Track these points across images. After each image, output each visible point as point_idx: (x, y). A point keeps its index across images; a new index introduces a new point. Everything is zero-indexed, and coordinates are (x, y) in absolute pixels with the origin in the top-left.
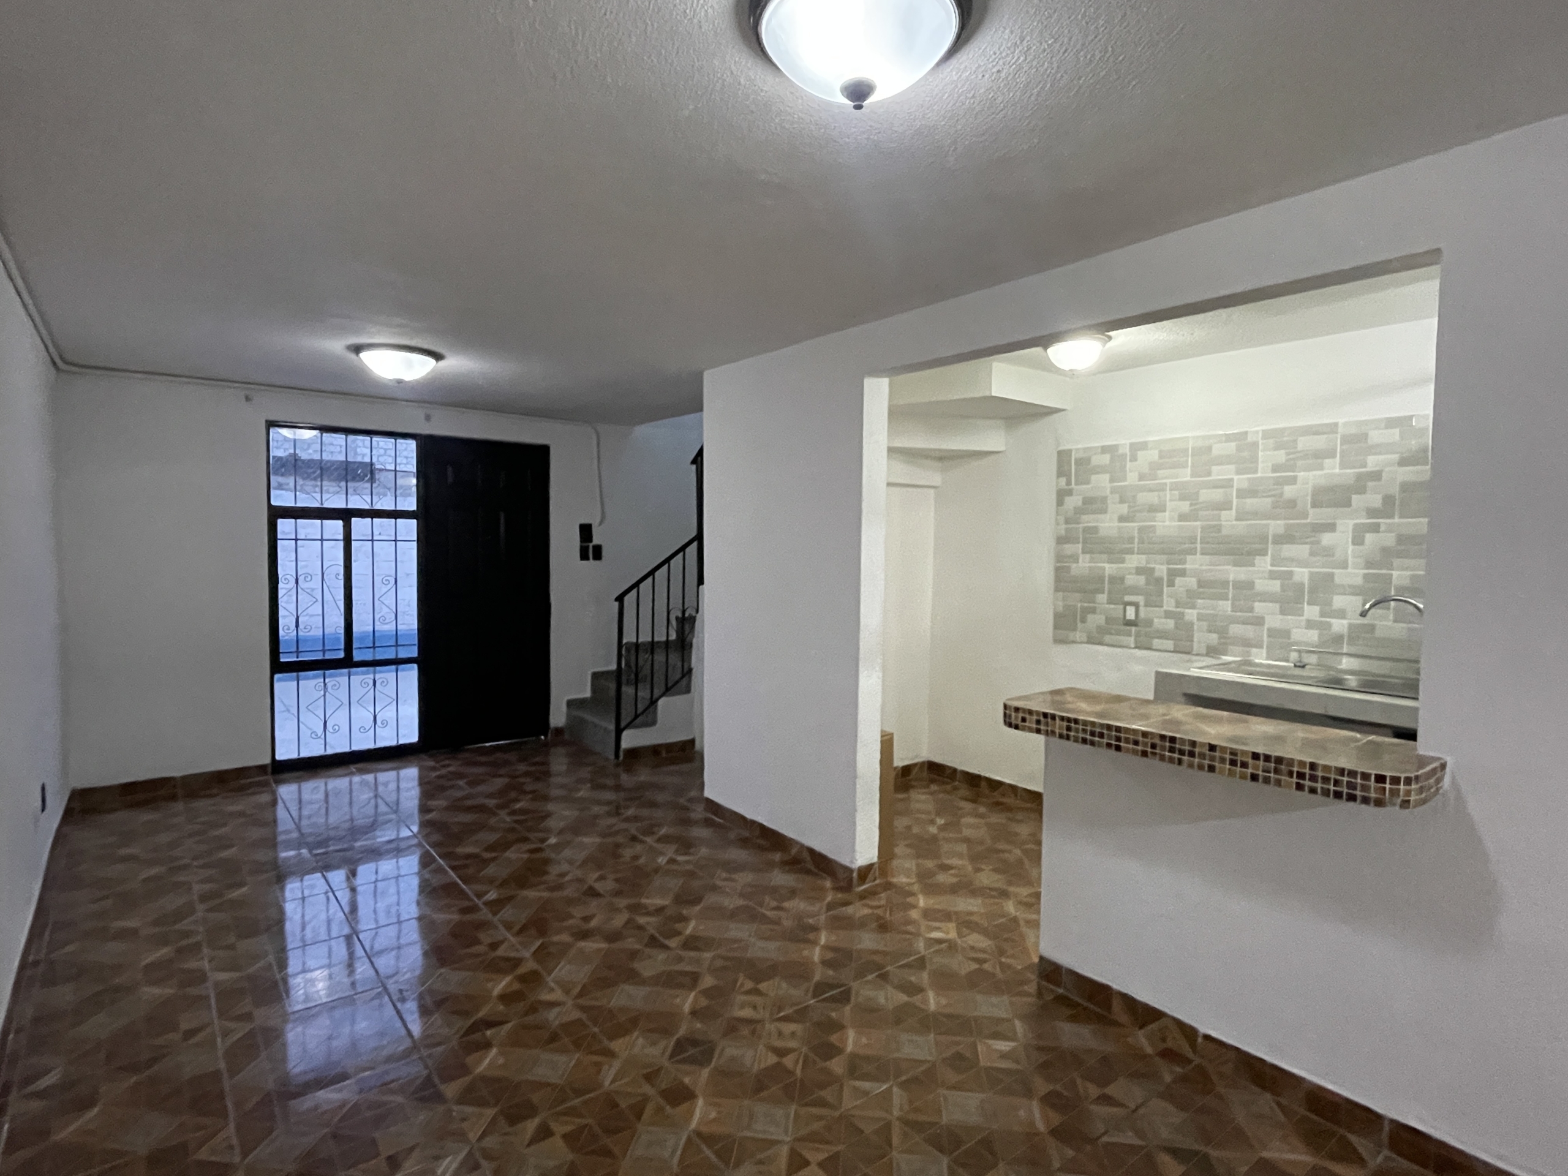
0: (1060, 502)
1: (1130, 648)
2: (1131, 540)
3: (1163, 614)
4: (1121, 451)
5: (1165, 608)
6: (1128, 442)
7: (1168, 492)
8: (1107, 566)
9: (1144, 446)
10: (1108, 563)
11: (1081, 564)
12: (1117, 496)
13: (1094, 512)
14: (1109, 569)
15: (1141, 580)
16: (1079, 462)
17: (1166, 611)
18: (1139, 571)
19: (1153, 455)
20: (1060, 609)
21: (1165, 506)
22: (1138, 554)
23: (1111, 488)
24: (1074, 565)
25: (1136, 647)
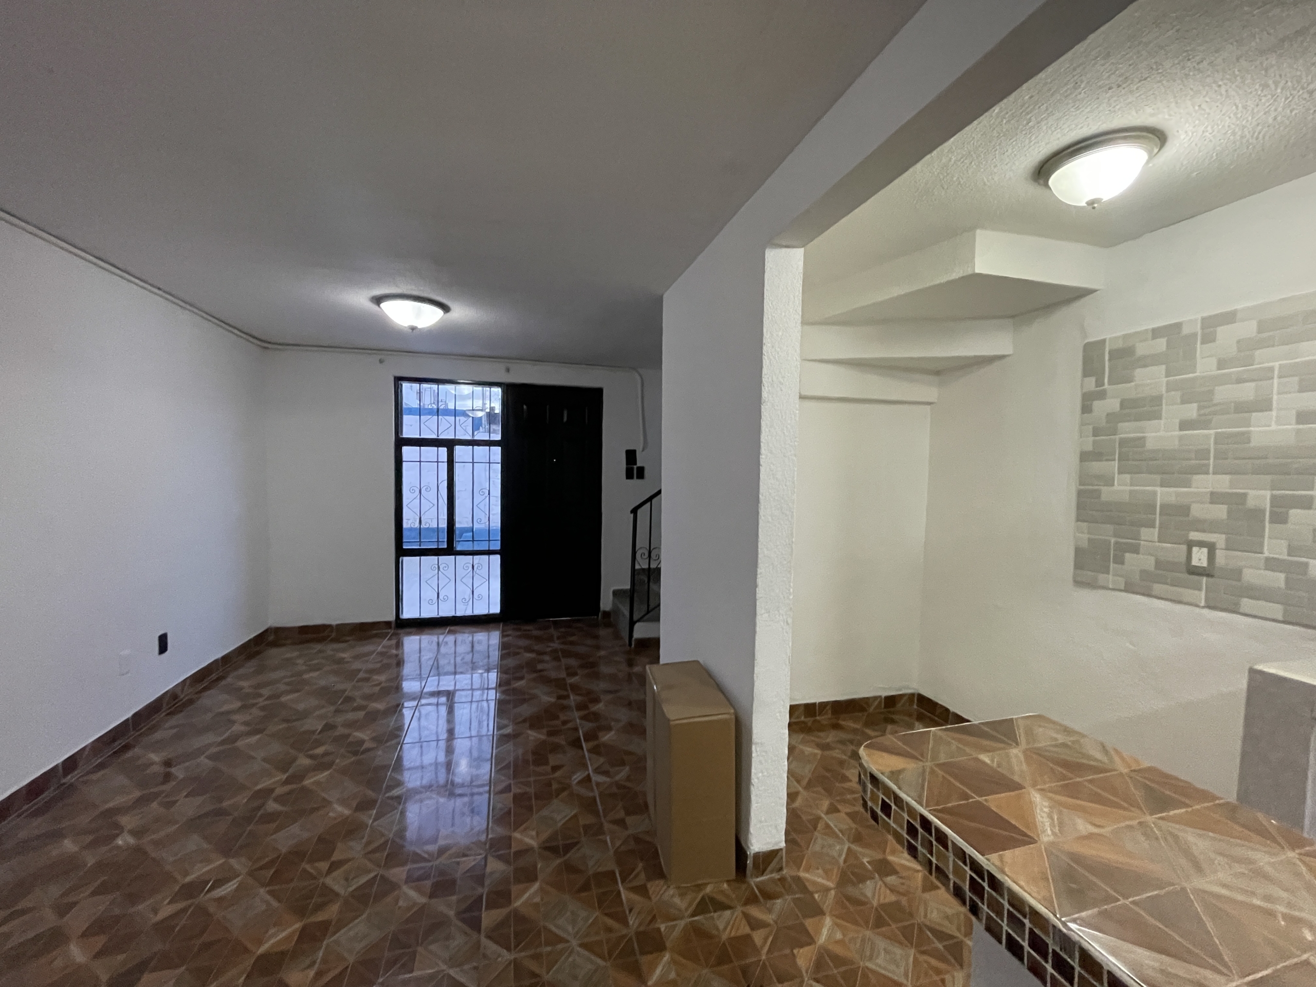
0: (1086, 409)
1: (1197, 606)
2: (1203, 454)
3: (1262, 564)
4: (1186, 331)
5: (1266, 554)
6: (1199, 316)
7: (1276, 381)
8: (1159, 490)
9: (1229, 318)
10: (1162, 486)
11: (1116, 487)
12: (1177, 395)
13: (1139, 418)
14: (1163, 495)
15: (1220, 512)
16: (1116, 354)
17: (1267, 559)
18: (1216, 498)
19: (1247, 329)
20: (1085, 544)
21: (1270, 401)
22: (1214, 473)
23: (1168, 383)
24: (1105, 489)
25: (1208, 607)
